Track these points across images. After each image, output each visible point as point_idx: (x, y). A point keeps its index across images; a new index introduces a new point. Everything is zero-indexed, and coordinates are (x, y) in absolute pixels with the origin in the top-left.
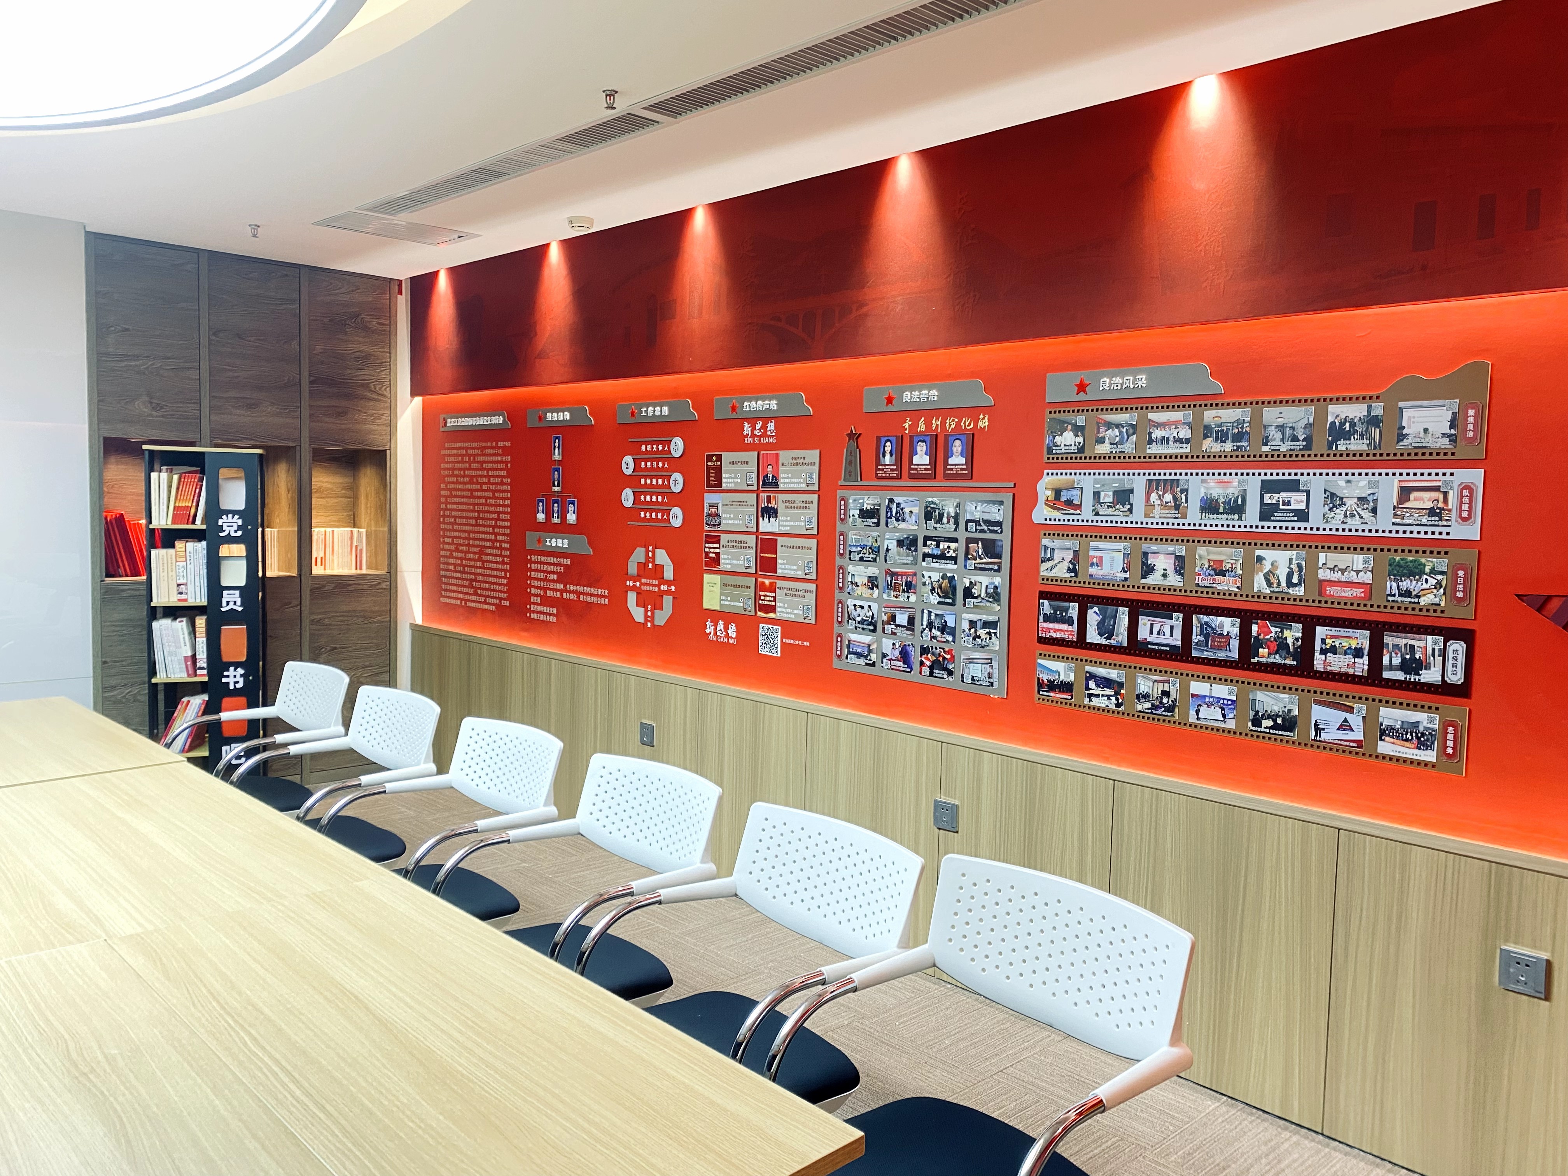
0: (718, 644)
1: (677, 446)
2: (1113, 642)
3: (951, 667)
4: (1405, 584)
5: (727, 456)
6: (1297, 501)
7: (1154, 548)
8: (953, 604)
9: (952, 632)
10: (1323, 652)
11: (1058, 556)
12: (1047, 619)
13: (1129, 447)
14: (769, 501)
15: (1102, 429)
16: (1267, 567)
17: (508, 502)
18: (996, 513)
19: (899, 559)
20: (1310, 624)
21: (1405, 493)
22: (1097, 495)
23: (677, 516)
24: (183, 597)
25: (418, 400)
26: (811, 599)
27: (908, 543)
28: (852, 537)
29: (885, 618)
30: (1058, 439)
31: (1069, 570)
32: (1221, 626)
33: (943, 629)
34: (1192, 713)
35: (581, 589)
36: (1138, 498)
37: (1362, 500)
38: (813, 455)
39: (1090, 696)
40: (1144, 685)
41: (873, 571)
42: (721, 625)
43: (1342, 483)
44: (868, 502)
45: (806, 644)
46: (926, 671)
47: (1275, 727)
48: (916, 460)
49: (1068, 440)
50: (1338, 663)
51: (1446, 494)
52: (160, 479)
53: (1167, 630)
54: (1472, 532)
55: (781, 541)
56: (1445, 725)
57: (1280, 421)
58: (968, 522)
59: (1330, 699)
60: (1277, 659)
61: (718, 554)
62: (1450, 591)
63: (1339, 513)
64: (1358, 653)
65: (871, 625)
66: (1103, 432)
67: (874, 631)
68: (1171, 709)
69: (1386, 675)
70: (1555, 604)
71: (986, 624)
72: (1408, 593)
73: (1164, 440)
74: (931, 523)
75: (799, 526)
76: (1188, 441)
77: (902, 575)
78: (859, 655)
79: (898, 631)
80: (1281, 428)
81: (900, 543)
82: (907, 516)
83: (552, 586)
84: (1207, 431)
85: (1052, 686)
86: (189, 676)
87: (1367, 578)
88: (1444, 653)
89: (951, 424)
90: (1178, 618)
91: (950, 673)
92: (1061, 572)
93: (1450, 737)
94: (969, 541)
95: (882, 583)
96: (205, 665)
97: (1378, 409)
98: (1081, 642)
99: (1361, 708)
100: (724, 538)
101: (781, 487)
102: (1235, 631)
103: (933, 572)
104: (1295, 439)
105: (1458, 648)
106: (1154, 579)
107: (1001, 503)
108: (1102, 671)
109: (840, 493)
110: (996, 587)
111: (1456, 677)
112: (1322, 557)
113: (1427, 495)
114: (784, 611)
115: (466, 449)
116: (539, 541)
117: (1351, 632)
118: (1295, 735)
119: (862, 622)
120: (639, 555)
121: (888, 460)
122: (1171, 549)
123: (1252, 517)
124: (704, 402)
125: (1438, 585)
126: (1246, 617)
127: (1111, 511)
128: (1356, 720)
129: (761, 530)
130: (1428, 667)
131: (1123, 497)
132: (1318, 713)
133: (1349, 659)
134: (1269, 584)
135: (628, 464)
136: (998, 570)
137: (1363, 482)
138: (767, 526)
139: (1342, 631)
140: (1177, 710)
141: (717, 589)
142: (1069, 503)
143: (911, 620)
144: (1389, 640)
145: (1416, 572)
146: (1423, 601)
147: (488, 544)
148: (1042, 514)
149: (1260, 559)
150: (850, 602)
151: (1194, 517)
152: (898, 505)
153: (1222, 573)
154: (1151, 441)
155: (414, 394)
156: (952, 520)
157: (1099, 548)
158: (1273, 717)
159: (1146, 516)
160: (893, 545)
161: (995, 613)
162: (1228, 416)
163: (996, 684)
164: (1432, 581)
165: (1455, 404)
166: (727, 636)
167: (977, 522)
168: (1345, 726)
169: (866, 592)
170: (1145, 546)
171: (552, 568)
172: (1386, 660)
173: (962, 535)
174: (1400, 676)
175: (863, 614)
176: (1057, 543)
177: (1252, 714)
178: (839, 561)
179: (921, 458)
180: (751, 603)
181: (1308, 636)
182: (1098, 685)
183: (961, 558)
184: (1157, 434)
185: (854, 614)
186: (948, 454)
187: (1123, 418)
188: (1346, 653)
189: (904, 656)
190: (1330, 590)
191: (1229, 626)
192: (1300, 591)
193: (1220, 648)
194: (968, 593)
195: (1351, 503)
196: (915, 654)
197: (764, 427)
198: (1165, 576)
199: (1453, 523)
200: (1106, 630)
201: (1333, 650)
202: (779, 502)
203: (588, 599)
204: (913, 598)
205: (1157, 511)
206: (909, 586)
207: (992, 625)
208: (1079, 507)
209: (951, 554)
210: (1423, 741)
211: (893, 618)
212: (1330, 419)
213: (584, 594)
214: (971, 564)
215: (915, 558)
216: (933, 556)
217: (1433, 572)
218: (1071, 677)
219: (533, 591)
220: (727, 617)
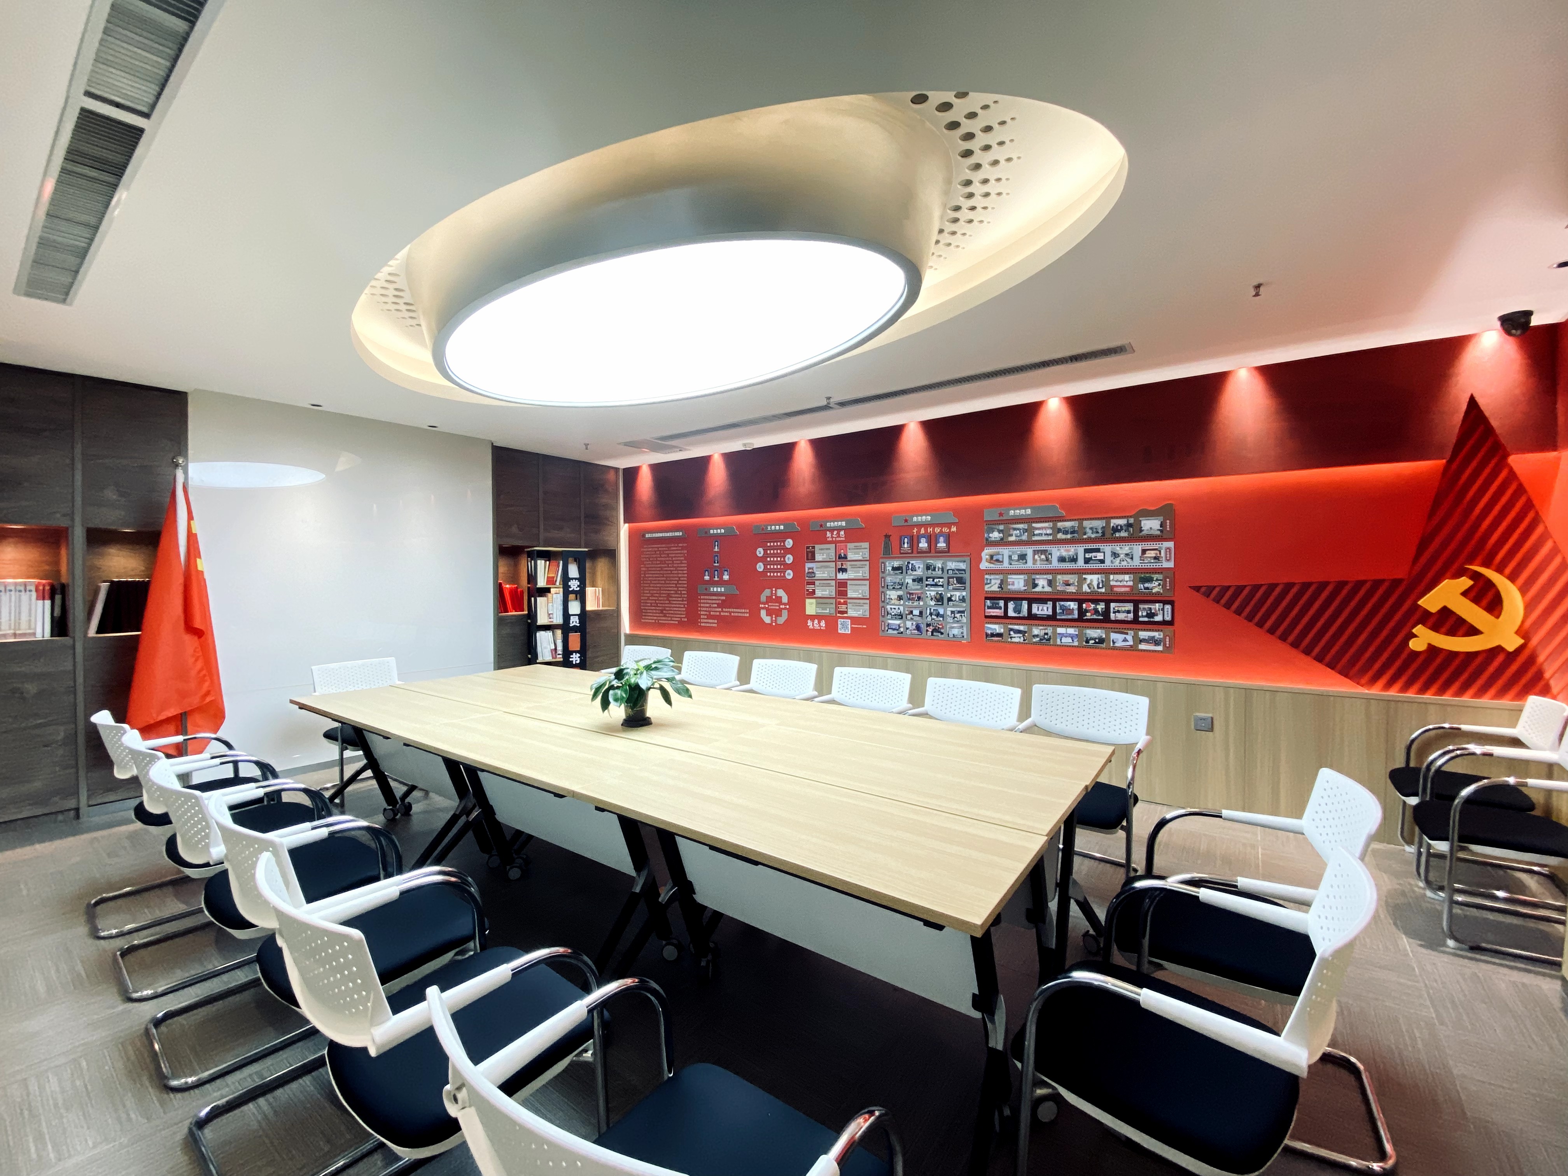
0: (814, 630)
1: (789, 543)
2: (1021, 615)
3: (942, 631)
4: (1146, 585)
5: (817, 547)
6: (1100, 556)
7: (1038, 576)
8: (942, 604)
9: (942, 616)
10: (1114, 612)
11: (993, 582)
12: (989, 608)
13: (1025, 537)
14: (842, 565)
15: (1011, 531)
16: (1088, 582)
17: (686, 572)
18: (962, 566)
19: (914, 587)
20: (1108, 602)
21: (1144, 551)
22: (1010, 557)
23: (789, 574)
24: (551, 620)
25: (627, 525)
26: (867, 607)
27: (919, 580)
28: (889, 579)
29: (907, 612)
30: (991, 535)
31: (999, 587)
32: (1070, 605)
33: (938, 615)
34: (1058, 640)
35: (730, 610)
36: (1030, 558)
37: (1127, 555)
38: (866, 545)
39: (1011, 638)
40: (1036, 631)
41: (900, 593)
42: (816, 621)
43: (1118, 549)
44: (896, 564)
45: (865, 626)
46: (929, 633)
47: (1096, 643)
48: (921, 545)
49: (995, 535)
50: (1121, 616)
51: (1160, 551)
52: (541, 563)
53: (1045, 608)
54: (1171, 565)
55: (849, 582)
56: (1165, 637)
57: (1091, 526)
58: (948, 570)
59: (1116, 630)
60: (1095, 617)
61: (814, 590)
62: (1164, 586)
63: (1118, 560)
64: (1129, 612)
65: (900, 616)
66: (1012, 532)
67: (902, 618)
68: (1049, 640)
69: (1141, 619)
70: (1203, 590)
71: (959, 612)
72: (1147, 588)
73: (1040, 535)
74: (930, 571)
75: (860, 575)
76: (1050, 534)
77: (916, 594)
78: (894, 629)
79: (915, 618)
80: (1091, 528)
81: (914, 580)
82: (917, 569)
83: (714, 610)
84: (1059, 531)
85: (993, 635)
86: (553, 658)
87: (1131, 583)
88: (1163, 610)
89: (937, 530)
90: (1050, 604)
91: (942, 633)
92: (995, 588)
93: (1168, 640)
94: (949, 578)
95: (905, 597)
96: (561, 653)
97: (1131, 521)
98: (1006, 616)
99: (1131, 633)
100: (817, 583)
101: (849, 559)
102: (1076, 607)
103: (932, 592)
104: (1097, 532)
105: (1168, 607)
106: (1037, 589)
107: (964, 562)
108: (1016, 627)
109: (881, 560)
110: (963, 597)
111: (1168, 618)
112: (1112, 577)
113: (1152, 552)
114: (852, 613)
115: (658, 548)
116: (706, 589)
117: (1125, 604)
118: (1104, 645)
119: (895, 615)
120: (767, 592)
122: (1045, 576)
123: (1081, 563)
124: (803, 522)
125: (1159, 585)
126: (1080, 602)
127: (1016, 563)
128: (1129, 638)
129: (838, 578)
130: (1157, 615)
131: (1023, 557)
132: (1113, 636)
133: (1125, 614)
134: (1090, 588)
135: (760, 552)
136: (965, 589)
137: (1127, 548)
138: (841, 576)
139: (1121, 604)
140: (1051, 640)
141: (814, 606)
142: (997, 561)
143: (921, 613)
144: (1141, 606)
145: (1150, 580)
146: (1154, 591)
147: (672, 592)
148: (984, 565)
149: (1085, 579)
150: (889, 607)
151: (1055, 564)
152: (912, 564)
153: (1069, 585)
154: (1034, 535)
155: (626, 522)
156: (940, 570)
157: (1012, 578)
158: (1094, 639)
159: (1034, 564)
160: (910, 581)
161: (964, 607)
162: (1068, 524)
163: (965, 637)
164: (1157, 583)
165: (1161, 518)
166: (820, 626)
167: (953, 570)
168: (1125, 640)
169: (897, 602)
170: (1034, 576)
171: (714, 602)
172: (1140, 614)
173: (946, 576)
174: (1146, 619)
175: (894, 612)
176: (992, 577)
177: (1085, 639)
178: (881, 589)
179: (923, 544)
180: (833, 611)
181: (1108, 608)
182: (1014, 633)
183: (945, 586)
184: (1037, 532)
185: (890, 611)
186: (937, 542)
187: (1021, 526)
188: (1123, 612)
189: (918, 628)
190: (1116, 589)
191: (1073, 605)
192: (1103, 590)
193: (1069, 614)
194: (950, 599)
195: (1122, 556)
196: (924, 627)
197: (838, 534)
198: (1043, 587)
199: (1164, 561)
200: (1017, 610)
201: (1118, 612)
202: (847, 565)
203: (737, 614)
204: (921, 603)
205: (1038, 562)
206: (919, 598)
207: (963, 612)
208: (1002, 562)
209: (941, 583)
210: (1157, 642)
211: (911, 612)
212: (1112, 525)
213: (734, 612)
214: (951, 587)
215: (922, 588)
216: (932, 585)
217: (1157, 580)
218: (1002, 631)
219: (702, 613)
220: (819, 617)
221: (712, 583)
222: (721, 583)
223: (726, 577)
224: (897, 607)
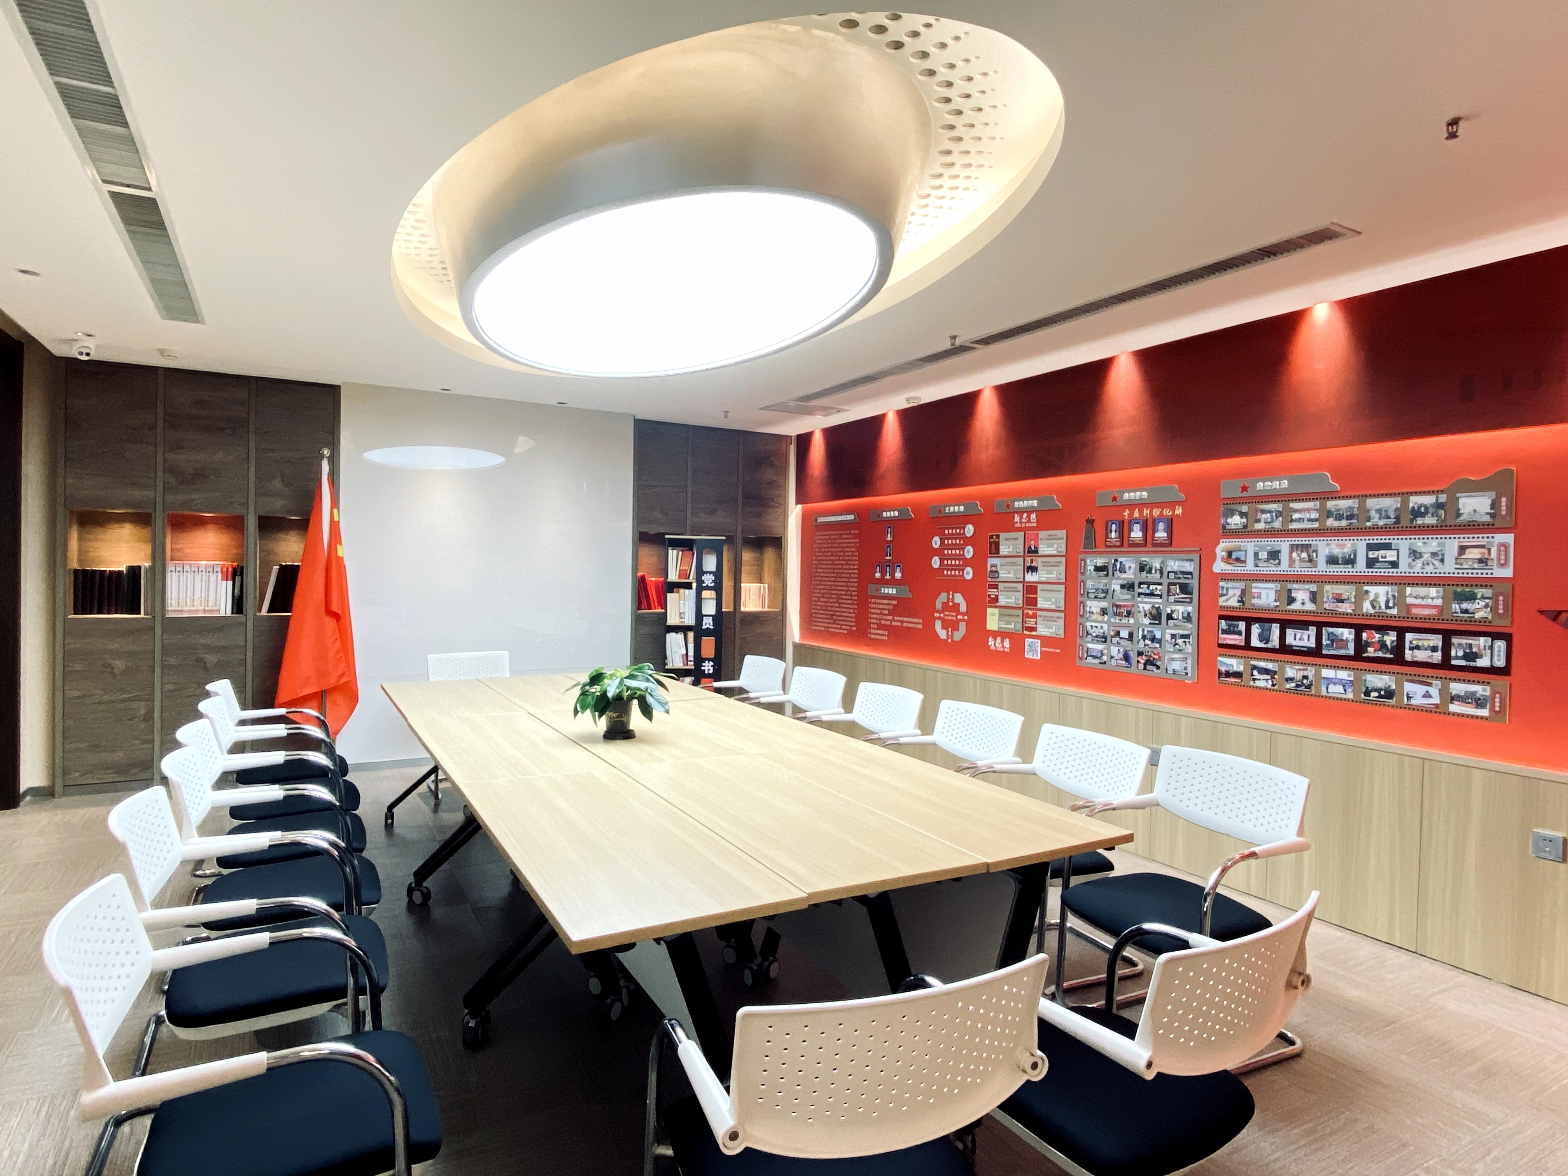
0: (997, 652)
1: (970, 530)
2: (1269, 646)
3: (1158, 663)
4: (1465, 606)
5: (1003, 536)
6: (1391, 556)
7: (1295, 586)
8: (1160, 624)
9: (1159, 641)
10: (1411, 649)
11: (1231, 592)
12: (1225, 632)
13: (1277, 524)
14: (1032, 561)
15: (1259, 514)
16: (1372, 597)
17: (856, 567)
18: (1188, 567)
19: (1122, 597)
20: (1401, 632)
21: (1462, 549)
22: (1256, 555)
23: (969, 573)
24: (682, 620)
25: (800, 506)
26: (1061, 623)
27: (1129, 587)
28: (1089, 584)
29: (1112, 633)
30: (1229, 520)
31: (1239, 601)
32: (1342, 634)
33: (1153, 639)
34: (1324, 689)
35: (902, 619)
36: (1284, 556)
37: (1434, 554)
38: (1062, 533)
39: (1254, 680)
40: (1290, 672)
41: (1104, 604)
42: (999, 640)
43: (1420, 544)
44: (1100, 562)
45: (1058, 651)
46: (1141, 666)
47: (1380, 696)
48: (1133, 535)
49: (1236, 521)
50: (1421, 656)
51: (1489, 550)
52: (673, 554)
53: (1305, 637)
54: (1508, 572)
55: (1040, 587)
56: (1494, 693)
57: (1378, 507)
58: (1169, 572)
59: (1416, 678)
61: (997, 596)
62: (1494, 610)
63: (1419, 563)
64: (1434, 649)
65: (1104, 639)
66: (1259, 515)
67: (1105, 642)
68: (1309, 687)
69: (1454, 662)
70: (1564, 617)
71: (1182, 636)
72: (1466, 611)
73: (1300, 520)
74: (1144, 574)
75: (1053, 576)
76: (1316, 520)
77: (1124, 606)
78: (1095, 657)
79: (1122, 642)
80: (1379, 511)
81: (1123, 587)
82: (1127, 569)
83: (885, 617)
84: (1329, 514)
85: (1228, 674)
86: (684, 665)
87: (1439, 602)
88: (1491, 648)
89: (1156, 512)
90: (1313, 630)
91: (1158, 667)
92: (1233, 602)
93: (1497, 700)
94: (1170, 584)
95: (1110, 611)
96: (692, 659)
97: (1443, 498)
98: (1247, 646)
99: (1437, 683)
100: (1001, 586)
101: (1040, 553)
102: (1352, 637)
103: (1145, 605)
104: (1388, 517)
105: (1500, 645)
106: (1295, 606)
107: (1191, 560)
108: (1262, 664)
109: (1080, 557)
110: (1189, 613)
111: (1500, 662)
112: (1409, 590)
113: (1477, 550)
114: (1042, 630)
115: (830, 535)
116: (877, 589)
117: (1429, 636)
118: (1393, 702)
119: (1097, 636)
120: (943, 597)
121: (1113, 535)
122: (1307, 586)
123: (1361, 566)
124: (988, 501)
125: (1486, 606)
126: (1359, 629)
127: (1265, 564)
128: (1434, 691)
129: (1026, 580)
130: (1481, 657)
131: (1274, 555)
132: (1409, 687)
133: (1429, 653)
134: (1374, 607)
135: (936, 542)
136: (1190, 602)
137: (1434, 543)
138: (1030, 577)
139: (1424, 636)
140: (1313, 687)
141: (997, 617)
142: (1238, 560)
143: (1131, 635)
144: (1455, 640)
145: (1472, 598)
146: (1477, 616)
147: (843, 593)
148: (1219, 566)
149: (1367, 592)
150: (1088, 624)
151: (1322, 567)
152: (1121, 563)
153: (1342, 601)
154: (1292, 521)
155: (797, 503)
156: (1158, 572)
157: (1257, 588)
158: (1378, 690)
159: (1290, 567)
160: (1117, 588)
161: (1188, 630)
162: (1343, 504)
163: (1190, 675)
164: (1482, 603)
165: (1493, 494)
166: (1003, 646)
167: (1175, 573)
168: (1427, 695)
169: (1100, 618)
170: (1290, 586)
171: (885, 607)
172: (1453, 653)
173: (1165, 581)
174: (1463, 663)
175: (1097, 631)
176: (1230, 584)
177: (1364, 689)
178: (1080, 599)
179: (1137, 534)
180: (1019, 626)
181: (1401, 640)
182: (1259, 673)
183: (1165, 596)
184: (1296, 516)
185: (1091, 631)
186: (1155, 530)
187: (1273, 507)
188: (1426, 649)
189: (1126, 657)
190: (1414, 611)
191: (1347, 634)
192: (1394, 612)
193: (1341, 648)
194: (1170, 617)
195: (1426, 556)
196: (1133, 655)
197: (1029, 517)
198: (1303, 604)
199: (1495, 567)
200: (1263, 637)
201: (1418, 648)
202: (1038, 562)
203: (909, 625)
204: (1132, 621)
205: (1297, 564)
206: (1129, 614)
207: (1187, 636)
208: (1244, 562)
209: (1158, 592)
210: (1479, 703)
211: (1118, 634)
212: (1411, 505)
213: (906, 622)
214: (1172, 599)
215: (1133, 596)
216: (1146, 595)
217: (1483, 598)
218: (1241, 668)
219: (872, 621)
220: (1003, 635)
221: (883, 582)
222: (893, 582)
223: (898, 575)
224: (1099, 625)
